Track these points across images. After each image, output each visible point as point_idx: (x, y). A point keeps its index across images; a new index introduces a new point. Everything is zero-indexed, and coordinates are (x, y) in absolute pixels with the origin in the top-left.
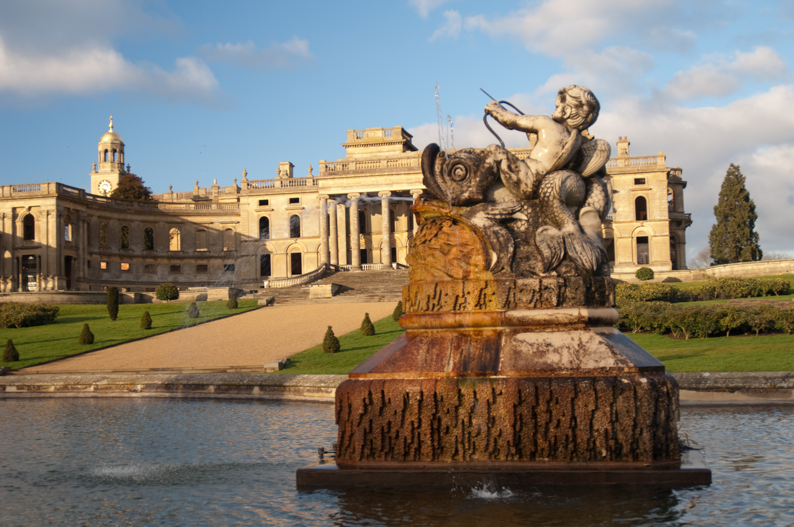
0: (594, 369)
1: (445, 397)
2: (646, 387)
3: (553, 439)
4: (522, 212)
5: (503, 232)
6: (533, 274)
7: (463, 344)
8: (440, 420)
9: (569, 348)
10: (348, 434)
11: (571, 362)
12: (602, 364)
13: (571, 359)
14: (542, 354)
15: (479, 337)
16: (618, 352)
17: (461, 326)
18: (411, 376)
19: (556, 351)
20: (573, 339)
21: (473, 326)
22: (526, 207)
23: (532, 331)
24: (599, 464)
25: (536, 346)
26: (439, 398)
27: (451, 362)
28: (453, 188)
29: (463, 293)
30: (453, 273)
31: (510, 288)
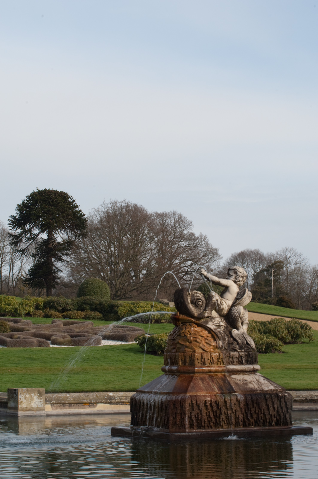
0: (268, 390)
3: (255, 419)
4: (222, 322)
6: (235, 350)
7: (214, 380)
8: (216, 411)
9: (253, 381)
11: (259, 387)
12: (270, 388)
14: (246, 384)
15: (218, 377)
17: (210, 372)
18: (204, 393)
19: (250, 383)
20: (253, 378)
21: (214, 372)
22: (223, 320)
23: (236, 374)
25: (241, 381)
26: (217, 402)
27: (215, 387)
28: (197, 310)
29: (211, 358)
30: (206, 349)
31: (228, 356)
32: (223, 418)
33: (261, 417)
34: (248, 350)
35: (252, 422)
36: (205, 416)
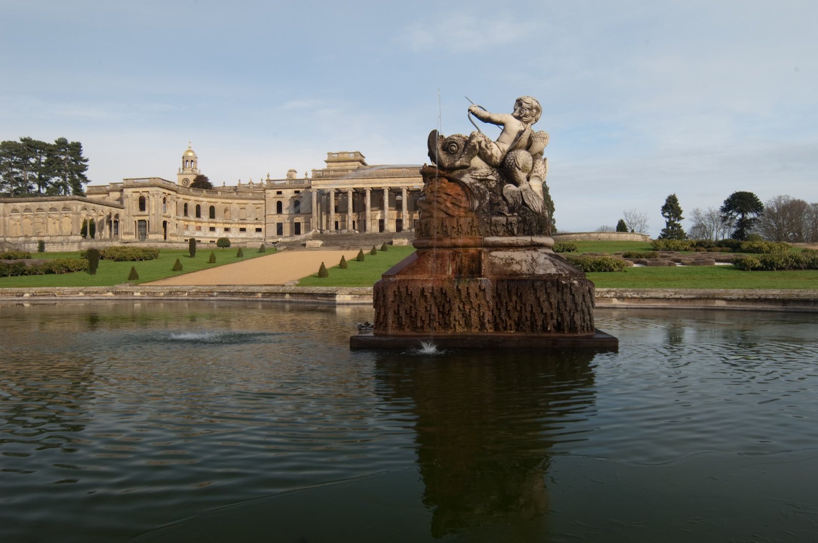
0: (544, 275)
1: (448, 291)
2: (577, 286)
3: (516, 319)
4: (493, 175)
5: (482, 187)
6: (502, 214)
7: (457, 258)
8: (444, 305)
9: (526, 261)
10: (382, 314)
11: (528, 270)
12: (548, 272)
13: (528, 268)
14: (509, 265)
15: (467, 254)
16: (557, 264)
17: (455, 246)
18: (425, 277)
19: (518, 263)
20: (527, 256)
21: (463, 247)
22: (495, 172)
23: (500, 250)
24: (546, 335)
25: (504, 260)
26: (444, 291)
27: (450, 269)
28: (449, 159)
29: (458, 226)
30: (450, 212)
31: (488, 223)
32: (455, 317)
33: (526, 316)
34: (526, 213)
35: (511, 325)
36: (424, 312)
